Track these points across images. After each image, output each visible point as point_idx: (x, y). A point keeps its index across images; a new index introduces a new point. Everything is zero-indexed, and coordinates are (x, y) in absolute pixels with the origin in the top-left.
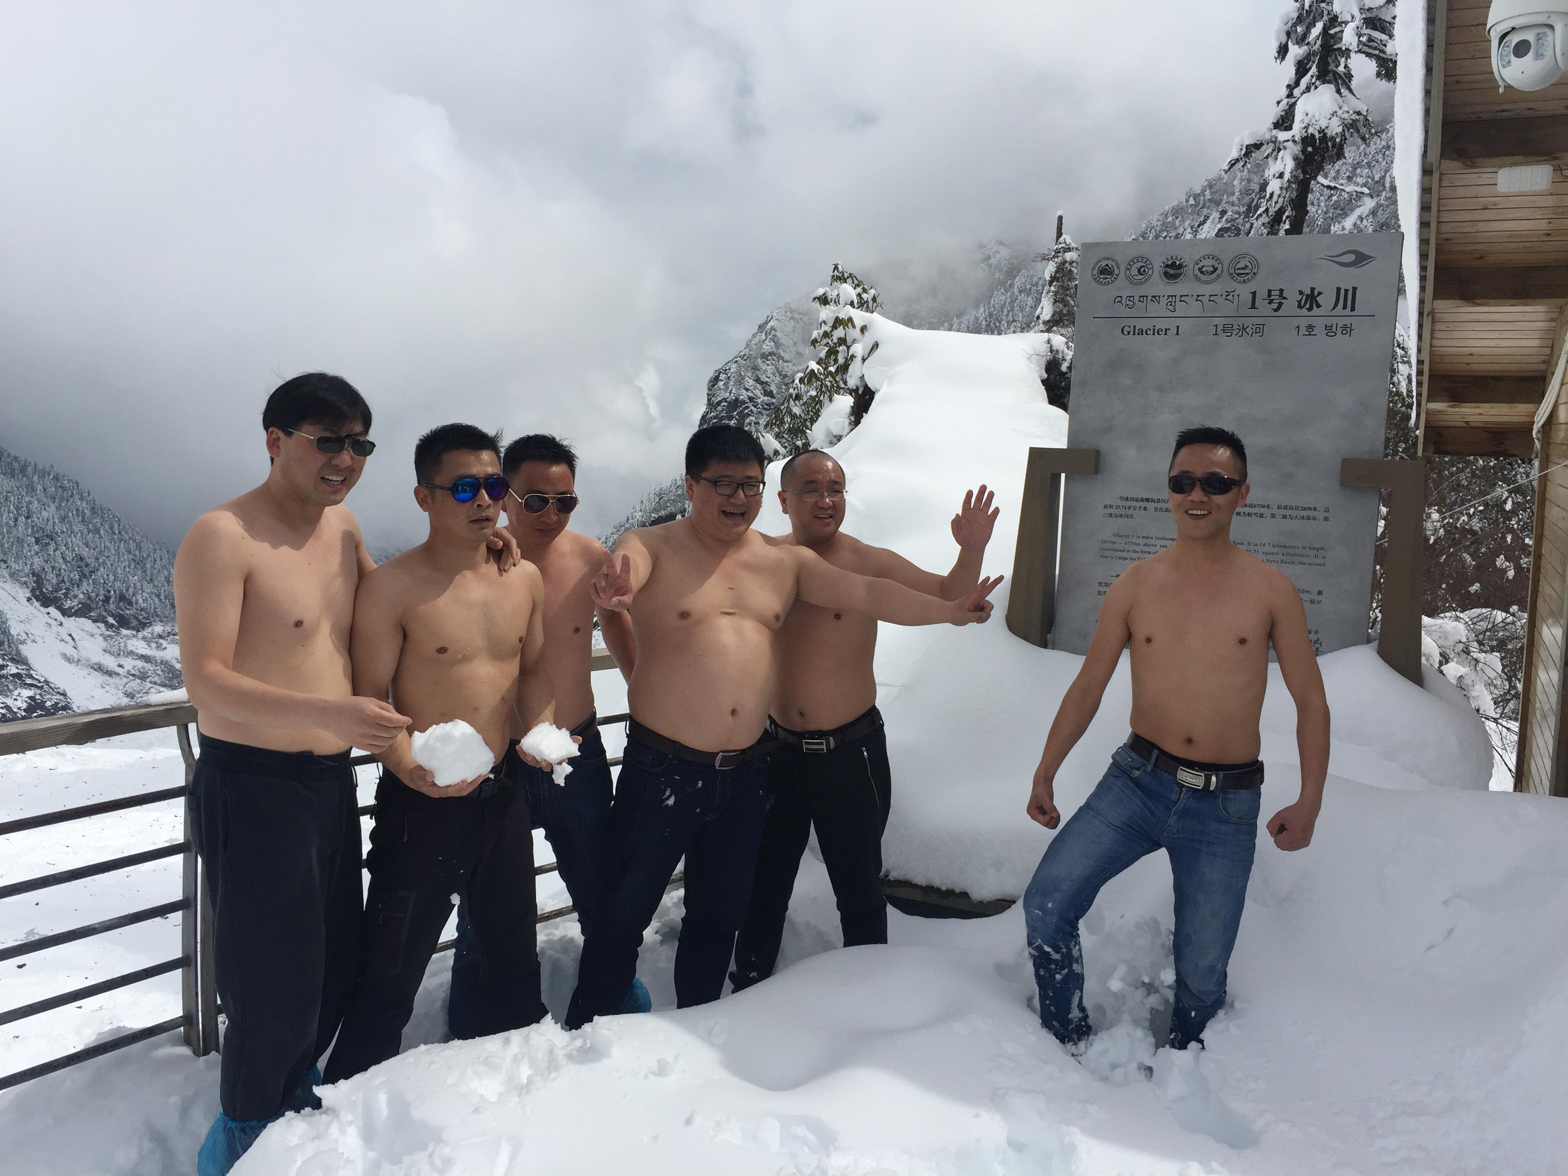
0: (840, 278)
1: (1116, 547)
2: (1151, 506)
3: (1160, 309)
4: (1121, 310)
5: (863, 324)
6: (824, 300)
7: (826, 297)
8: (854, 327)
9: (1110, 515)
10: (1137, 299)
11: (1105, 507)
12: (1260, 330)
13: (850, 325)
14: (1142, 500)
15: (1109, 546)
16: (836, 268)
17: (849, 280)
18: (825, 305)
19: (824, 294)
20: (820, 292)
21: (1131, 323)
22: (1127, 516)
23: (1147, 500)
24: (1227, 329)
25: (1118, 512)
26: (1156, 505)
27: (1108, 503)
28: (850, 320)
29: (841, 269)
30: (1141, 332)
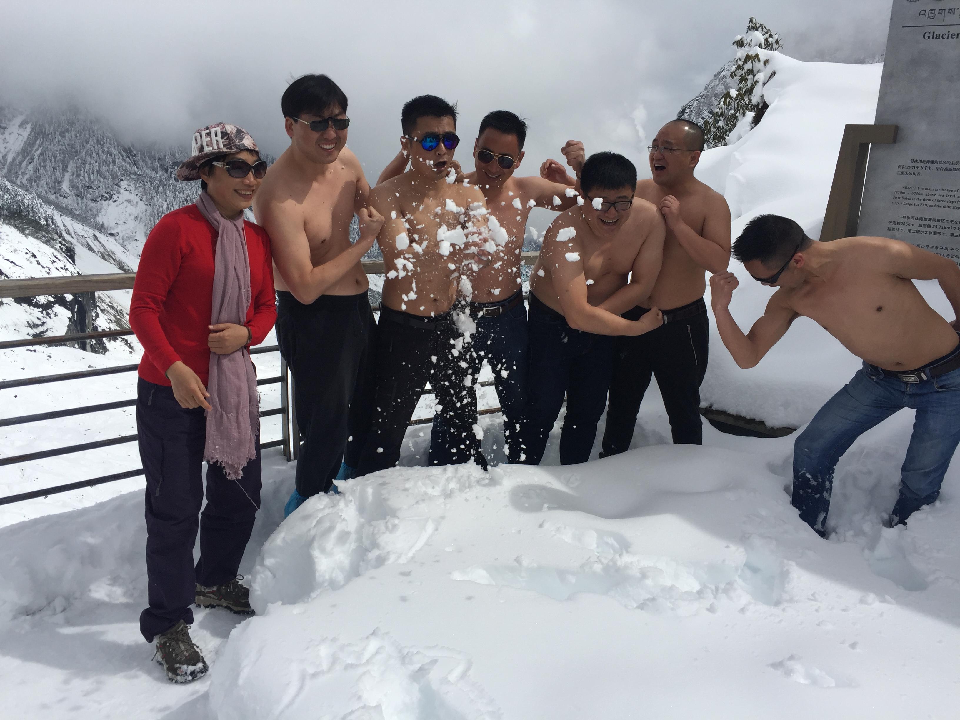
0: (753, 27)
1: (903, 196)
2: (934, 166)
3: (955, 18)
4: (925, 20)
5: (766, 59)
6: (740, 44)
7: (742, 42)
8: (759, 61)
9: (903, 173)
10: (937, 11)
11: (899, 167)
13: (756, 60)
14: (928, 162)
15: (899, 195)
16: (751, 20)
17: (760, 29)
18: (741, 47)
19: (741, 39)
20: (739, 37)
21: (931, 29)
22: (915, 174)
23: (932, 162)
25: (909, 171)
26: (938, 165)
27: (902, 164)
28: (757, 56)
29: (754, 21)
30: (938, 37)
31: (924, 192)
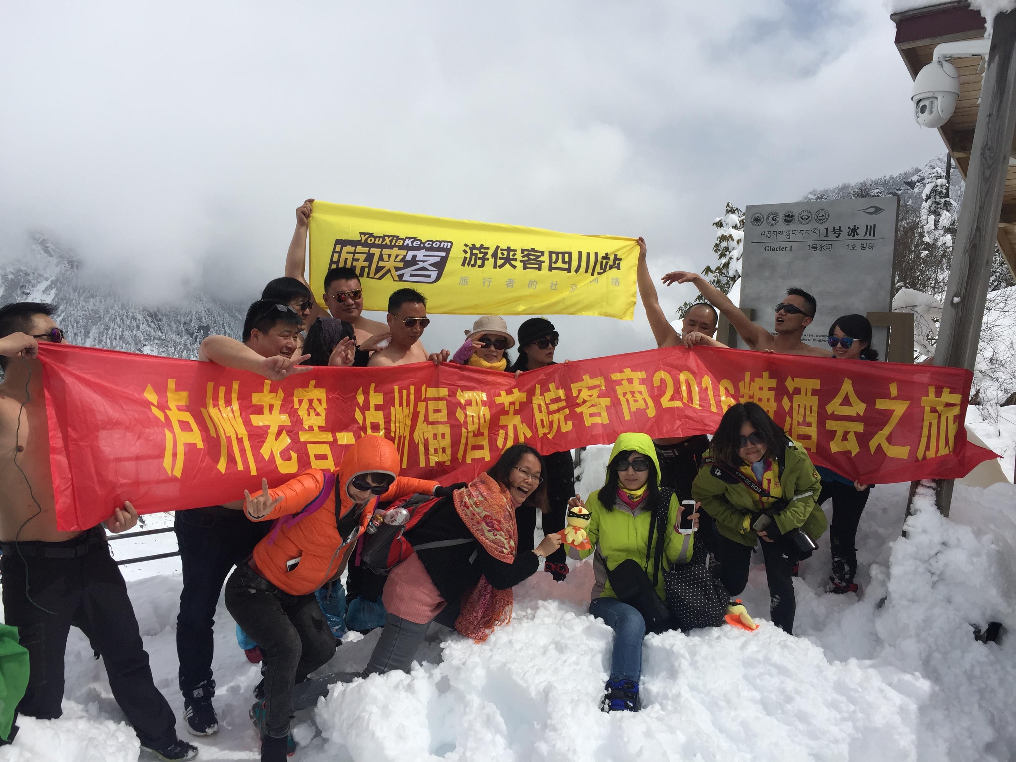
0: (731, 211)
3: (783, 237)
4: (766, 239)
5: (739, 238)
6: (720, 225)
8: (733, 240)
10: (772, 233)
12: (830, 247)
13: (730, 240)
16: (728, 205)
17: (736, 212)
19: (720, 221)
20: (718, 219)
21: (769, 244)
24: (815, 247)
28: (731, 236)
30: (774, 250)
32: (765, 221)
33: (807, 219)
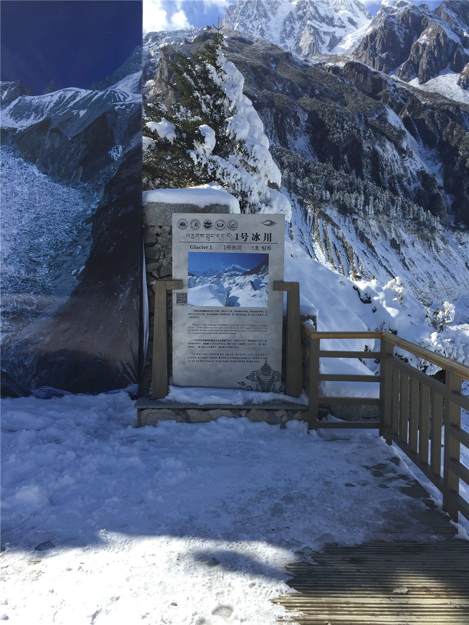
31: (202, 326)
32: (189, 226)
33: (222, 226)
